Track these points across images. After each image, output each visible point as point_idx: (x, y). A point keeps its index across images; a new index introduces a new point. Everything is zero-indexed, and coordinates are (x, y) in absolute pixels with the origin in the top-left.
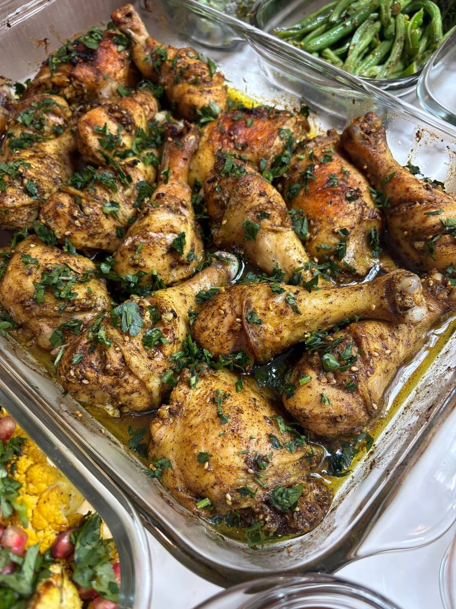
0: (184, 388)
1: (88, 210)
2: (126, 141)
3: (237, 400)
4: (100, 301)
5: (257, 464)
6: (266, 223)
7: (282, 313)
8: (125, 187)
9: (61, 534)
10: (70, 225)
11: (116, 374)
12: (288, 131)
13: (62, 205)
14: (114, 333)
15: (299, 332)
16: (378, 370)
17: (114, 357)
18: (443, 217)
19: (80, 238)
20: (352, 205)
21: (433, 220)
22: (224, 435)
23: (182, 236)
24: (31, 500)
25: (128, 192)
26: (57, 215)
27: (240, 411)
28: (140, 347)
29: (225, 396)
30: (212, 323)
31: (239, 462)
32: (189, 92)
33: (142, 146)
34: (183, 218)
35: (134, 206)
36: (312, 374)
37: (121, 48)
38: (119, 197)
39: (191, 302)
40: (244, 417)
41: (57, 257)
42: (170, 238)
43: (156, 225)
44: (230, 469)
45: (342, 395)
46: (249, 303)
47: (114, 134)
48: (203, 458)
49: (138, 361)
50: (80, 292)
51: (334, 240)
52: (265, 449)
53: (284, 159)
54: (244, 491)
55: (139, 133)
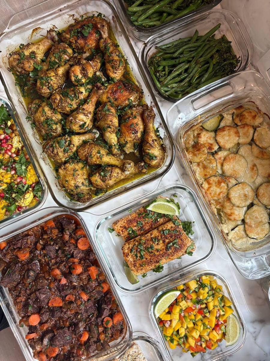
0: (69, 165)
1: (63, 105)
2: (84, 81)
3: (80, 172)
4: (58, 131)
5: (77, 187)
6: (109, 129)
7: (98, 158)
8: (77, 99)
9: (33, 183)
10: (57, 106)
11: (55, 154)
12: (131, 100)
13: (57, 100)
14: (57, 145)
15: (101, 163)
16: (113, 180)
17: (55, 151)
18: (150, 152)
19: (59, 110)
20: (133, 135)
21: (147, 151)
22: (73, 179)
23: (85, 123)
24: (29, 175)
25: (77, 101)
26: (54, 102)
27: (79, 175)
28: (62, 151)
29: (77, 170)
30: (82, 152)
31: (73, 185)
32: (109, 70)
33: (88, 84)
34: (88, 117)
35: (77, 105)
36: (98, 175)
37: (97, 35)
38: (74, 102)
39: (81, 142)
40: (79, 177)
41: (52, 113)
42: (81, 123)
43: (79, 118)
44: (71, 185)
45: (101, 182)
46: (91, 152)
47: (80, 79)
48: (67, 181)
49: (61, 154)
50: (54, 127)
51: (124, 142)
52: (80, 185)
53: (125, 109)
54: (72, 191)
55: (89, 78)
